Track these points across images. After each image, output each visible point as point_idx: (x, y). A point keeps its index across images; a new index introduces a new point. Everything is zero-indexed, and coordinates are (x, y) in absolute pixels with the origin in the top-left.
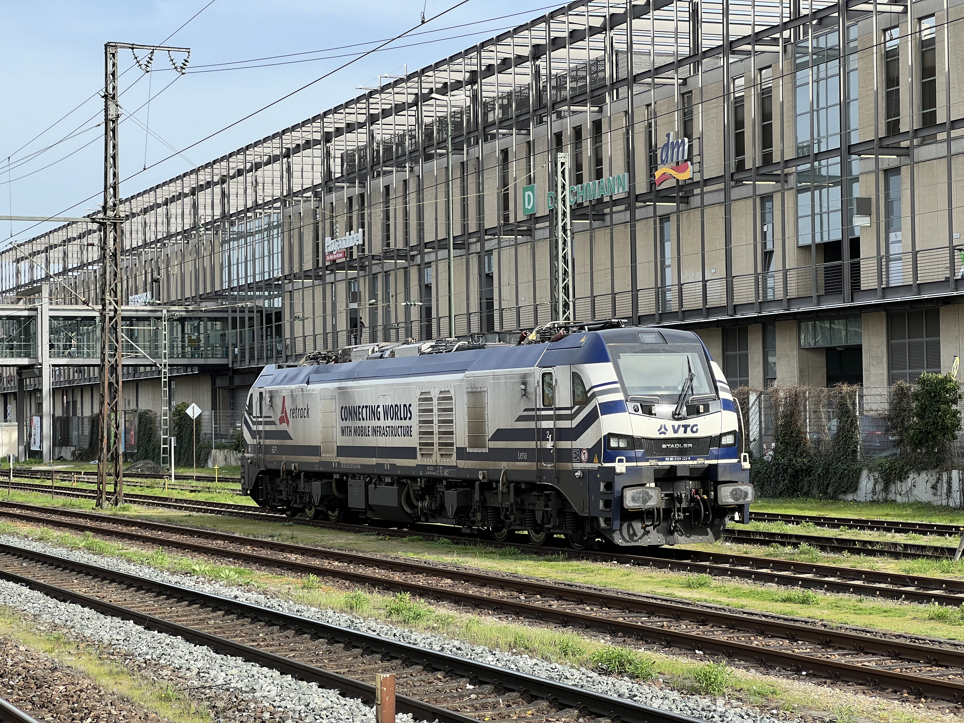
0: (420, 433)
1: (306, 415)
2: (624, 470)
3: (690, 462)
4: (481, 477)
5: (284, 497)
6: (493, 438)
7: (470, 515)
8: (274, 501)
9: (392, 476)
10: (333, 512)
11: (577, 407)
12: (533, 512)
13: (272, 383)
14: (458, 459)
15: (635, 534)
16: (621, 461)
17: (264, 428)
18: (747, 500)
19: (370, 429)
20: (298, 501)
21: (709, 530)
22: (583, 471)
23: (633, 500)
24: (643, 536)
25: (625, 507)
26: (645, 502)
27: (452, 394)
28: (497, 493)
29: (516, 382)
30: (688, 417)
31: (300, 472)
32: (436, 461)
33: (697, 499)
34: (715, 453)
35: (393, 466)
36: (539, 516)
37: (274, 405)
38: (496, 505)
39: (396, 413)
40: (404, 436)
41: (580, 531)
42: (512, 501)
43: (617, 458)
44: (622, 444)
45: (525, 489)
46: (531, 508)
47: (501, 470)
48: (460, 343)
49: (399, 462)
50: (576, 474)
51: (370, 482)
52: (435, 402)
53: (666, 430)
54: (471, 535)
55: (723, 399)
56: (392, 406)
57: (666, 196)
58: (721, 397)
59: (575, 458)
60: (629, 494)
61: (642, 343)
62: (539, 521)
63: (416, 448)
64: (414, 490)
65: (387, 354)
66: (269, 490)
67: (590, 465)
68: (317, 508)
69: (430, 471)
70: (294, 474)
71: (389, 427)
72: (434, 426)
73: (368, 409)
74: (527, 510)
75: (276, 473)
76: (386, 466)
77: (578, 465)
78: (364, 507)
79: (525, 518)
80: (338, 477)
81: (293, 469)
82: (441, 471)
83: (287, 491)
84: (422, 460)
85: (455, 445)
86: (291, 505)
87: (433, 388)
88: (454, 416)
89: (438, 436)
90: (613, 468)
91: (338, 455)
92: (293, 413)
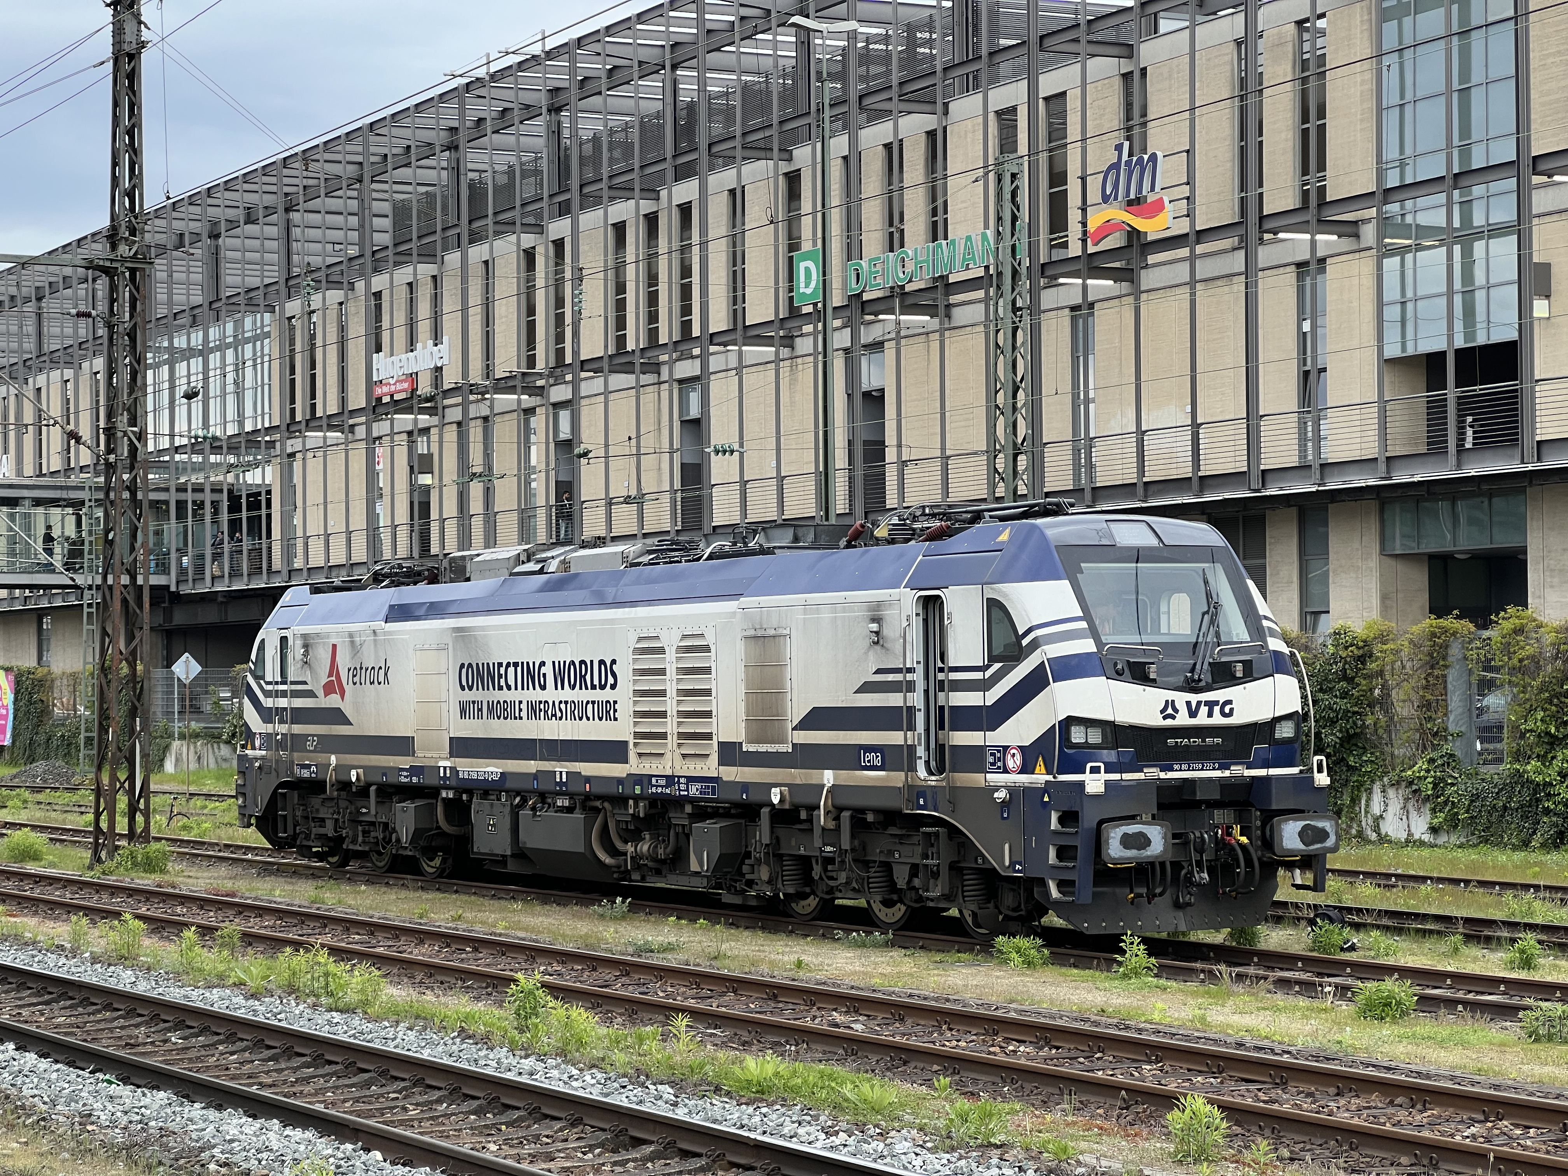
0: (637, 714)
1: (381, 679)
2: (1101, 790)
4: (776, 800)
5: (329, 830)
6: (804, 725)
7: (745, 869)
8: (307, 837)
9: (571, 796)
10: (432, 860)
11: (997, 666)
12: (887, 867)
13: (307, 620)
14: (722, 762)
16: (1095, 770)
17: (290, 703)
18: (1328, 845)
19: (524, 706)
20: (360, 839)
22: (1013, 790)
26: (1141, 849)
27: (709, 640)
28: (810, 830)
29: (857, 618)
30: (1215, 686)
31: (370, 785)
32: (672, 767)
33: (1232, 846)
34: (1263, 755)
35: (574, 775)
36: (901, 877)
37: (312, 660)
38: (802, 852)
39: (582, 677)
40: (600, 719)
41: (991, 905)
42: (846, 845)
43: (1089, 765)
44: (1095, 737)
45: (874, 823)
46: (884, 858)
47: (824, 786)
48: (717, 546)
50: (996, 795)
51: (522, 805)
52: (671, 655)
53: (1176, 711)
55: (1275, 652)
56: (572, 662)
58: (1271, 648)
59: (992, 764)
60: (1113, 834)
62: (901, 883)
63: (626, 743)
64: (618, 822)
65: (553, 566)
66: (299, 819)
67: (1024, 779)
68: (401, 852)
69: (657, 786)
70: (354, 789)
71: (566, 702)
72: (669, 701)
73: (519, 669)
74: (875, 862)
75: (315, 786)
76: (558, 776)
77: (995, 778)
78: (509, 853)
79: (869, 878)
80: (451, 795)
81: (354, 779)
82: (683, 787)
83: (337, 820)
84: (641, 766)
85: (715, 737)
86: (345, 846)
87: (665, 629)
88: (714, 683)
89: (675, 720)
90: (1081, 785)
91: (451, 755)
92: (354, 676)
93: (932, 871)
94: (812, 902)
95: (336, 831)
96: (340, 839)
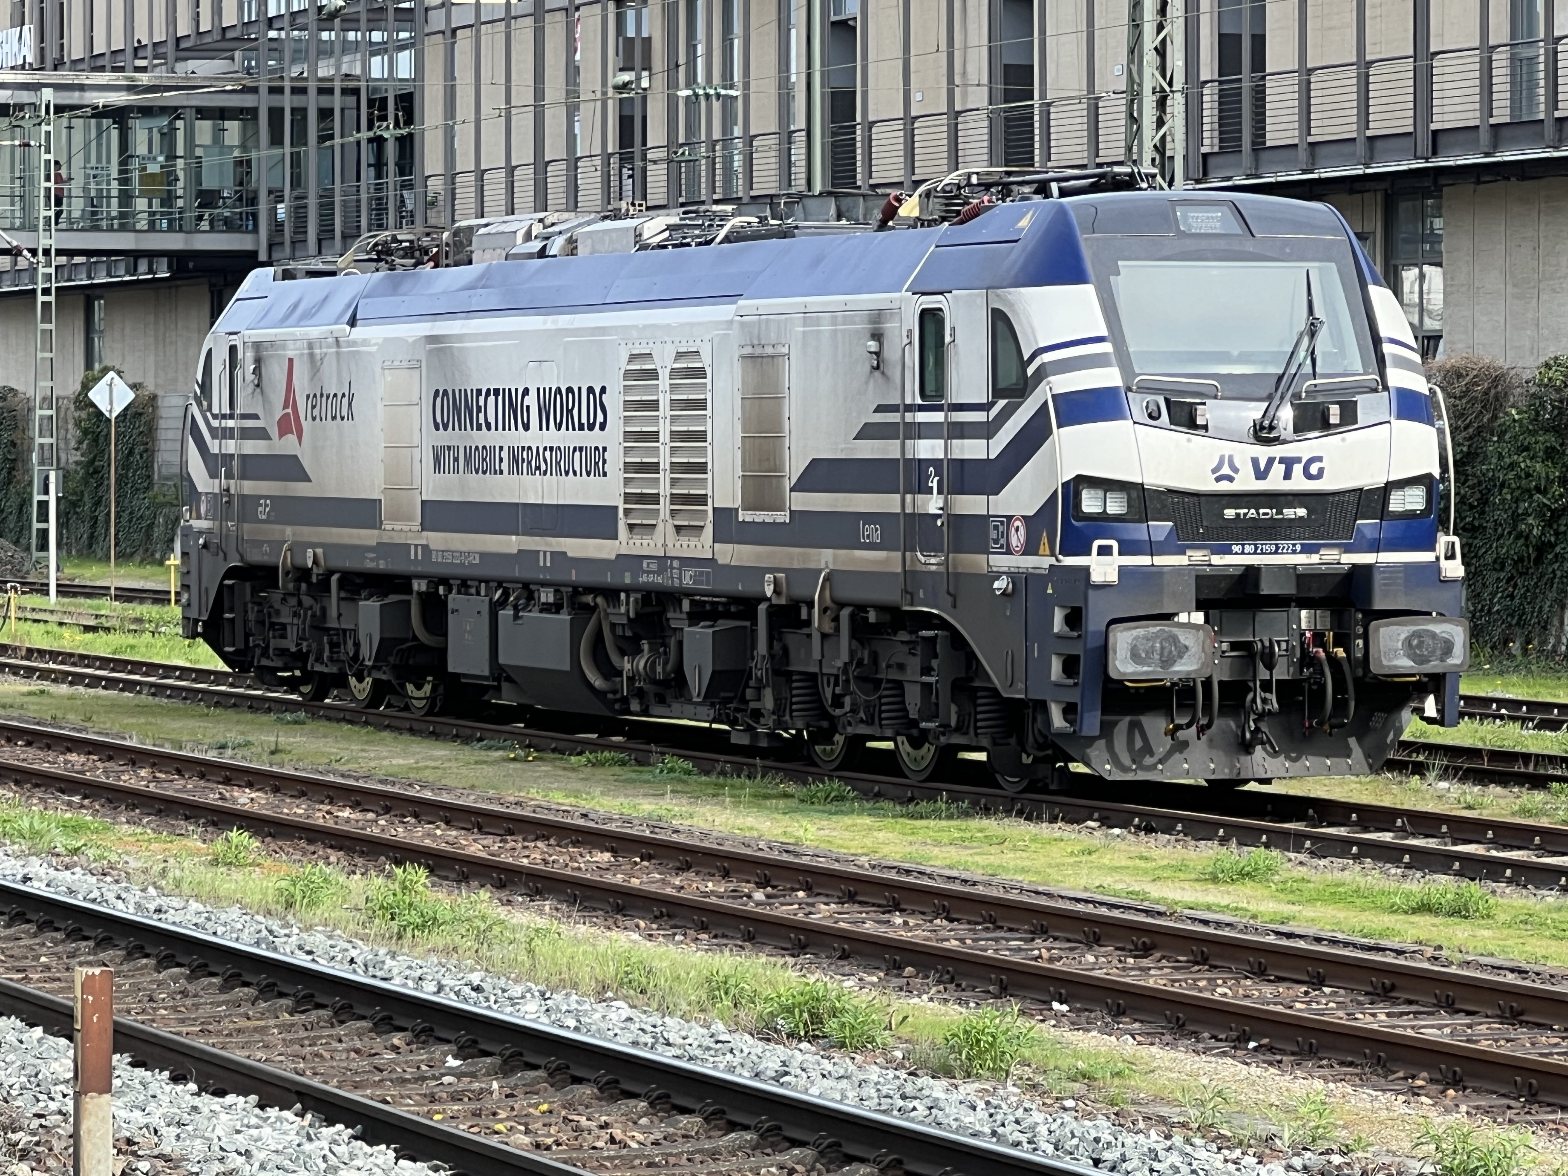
0: (628, 467)
1: (345, 413)
2: (1113, 577)
3: (1301, 559)
4: (769, 591)
5: (291, 642)
6: (803, 484)
7: (749, 694)
8: (265, 653)
9: (557, 587)
10: (419, 687)
11: (1002, 403)
12: (899, 686)
13: (261, 321)
14: (716, 539)
15: (1148, 750)
17: (238, 447)
18: (1451, 661)
19: (505, 454)
20: (326, 654)
21: (1352, 741)
22: (1014, 577)
23: (1136, 655)
24: (1170, 753)
25: (1113, 675)
26: (1167, 662)
27: (705, 361)
28: (809, 636)
29: (857, 332)
30: (1297, 436)
31: (331, 573)
32: (665, 545)
33: (1319, 660)
34: (1370, 534)
35: (559, 556)
36: (912, 699)
37: (264, 382)
38: (810, 668)
39: (570, 412)
40: (588, 474)
41: (1013, 741)
42: (847, 657)
43: (1097, 543)
44: (1115, 506)
45: (877, 625)
46: (894, 675)
47: (820, 571)
49: (575, 548)
50: (996, 585)
51: (503, 603)
52: (664, 381)
53: (1236, 470)
54: (750, 751)
55: (1398, 389)
56: (559, 390)
58: (1392, 383)
59: (996, 541)
60: (1123, 639)
62: (913, 712)
63: (616, 508)
64: (613, 626)
66: (252, 624)
69: (648, 573)
70: (313, 578)
71: (551, 449)
72: (662, 448)
73: (500, 398)
74: (888, 681)
76: (541, 558)
77: (1001, 562)
79: (881, 705)
80: (425, 586)
81: (311, 563)
82: (676, 573)
83: (298, 626)
84: (631, 543)
85: (710, 501)
86: (309, 668)
87: (660, 343)
88: (709, 421)
89: (669, 476)
90: (1086, 570)
91: (424, 528)
92: (313, 407)
95: (296, 644)
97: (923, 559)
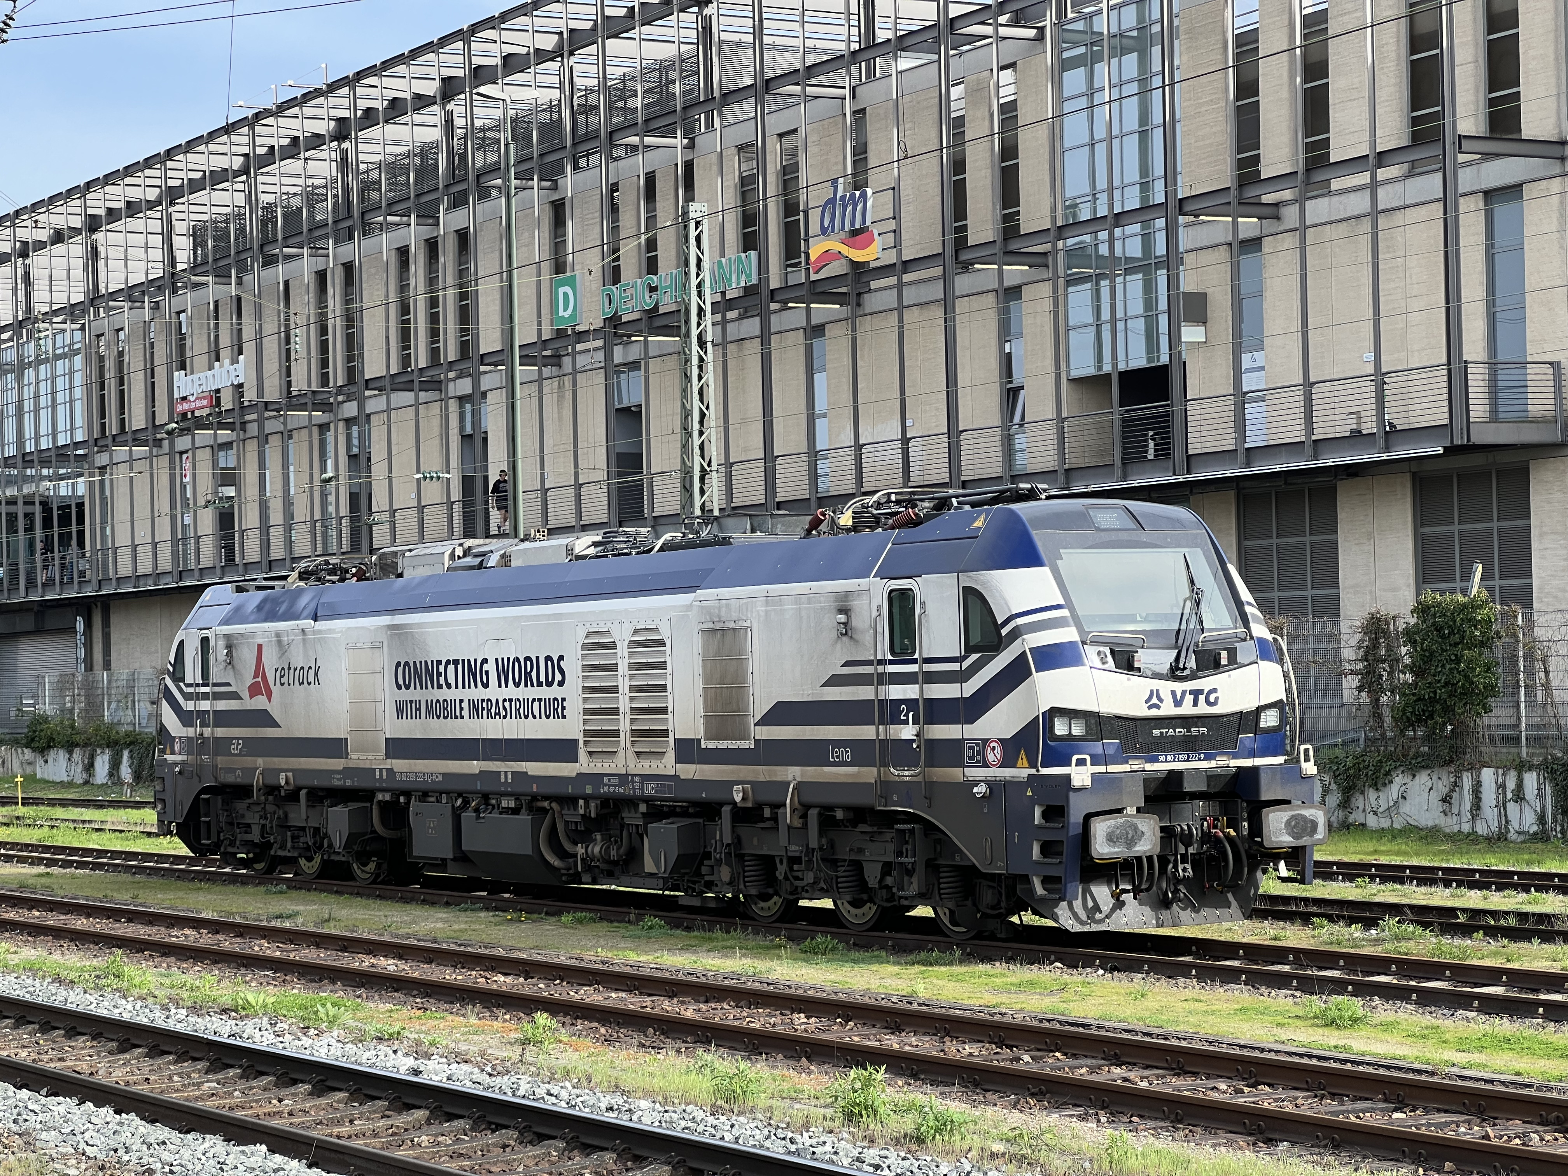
0: (587, 711)
1: (311, 679)
2: (1088, 782)
3: (1205, 764)
4: (738, 798)
5: (255, 836)
6: (767, 720)
7: (704, 870)
8: (232, 844)
9: (517, 796)
10: (365, 865)
11: (975, 656)
13: (226, 622)
14: (679, 760)
15: (1097, 908)
16: (1081, 763)
17: (212, 705)
18: (1314, 837)
19: (465, 705)
20: (289, 845)
21: (1230, 896)
22: (992, 784)
23: (1111, 839)
24: (1113, 910)
25: (1091, 855)
26: (1130, 843)
27: (664, 633)
28: (775, 828)
29: (822, 608)
30: (1200, 674)
31: (300, 789)
32: (626, 766)
33: (1218, 837)
34: (1248, 744)
35: (520, 775)
36: (872, 876)
37: (236, 661)
38: (765, 852)
39: (528, 674)
40: (548, 717)
41: (969, 902)
42: (814, 843)
43: (1073, 758)
44: (1078, 729)
45: (842, 820)
46: (854, 856)
47: (789, 783)
48: (667, 536)
49: (534, 768)
50: (975, 790)
51: (464, 807)
52: (623, 650)
53: (1161, 700)
55: (1258, 638)
56: (517, 659)
57: (823, 293)
58: (1255, 635)
59: (971, 758)
60: (1100, 828)
61: (1098, 529)
62: (873, 883)
63: (575, 741)
64: (568, 823)
65: (493, 560)
66: (223, 825)
67: (1007, 773)
68: (334, 858)
69: (609, 786)
70: (283, 793)
71: (511, 700)
72: (621, 698)
73: (460, 667)
74: (845, 860)
75: (242, 791)
76: (503, 776)
77: (975, 773)
78: (451, 856)
79: (837, 877)
80: (388, 797)
81: (283, 783)
82: (637, 786)
83: (264, 826)
84: (592, 765)
85: (671, 734)
86: (272, 853)
87: (616, 623)
88: (669, 678)
89: (628, 717)
90: (1068, 777)
91: (388, 756)
92: (282, 677)
93: (907, 869)
94: (775, 904)
95: (263, 837)
96: (269, 845)
97: (896, 773)
